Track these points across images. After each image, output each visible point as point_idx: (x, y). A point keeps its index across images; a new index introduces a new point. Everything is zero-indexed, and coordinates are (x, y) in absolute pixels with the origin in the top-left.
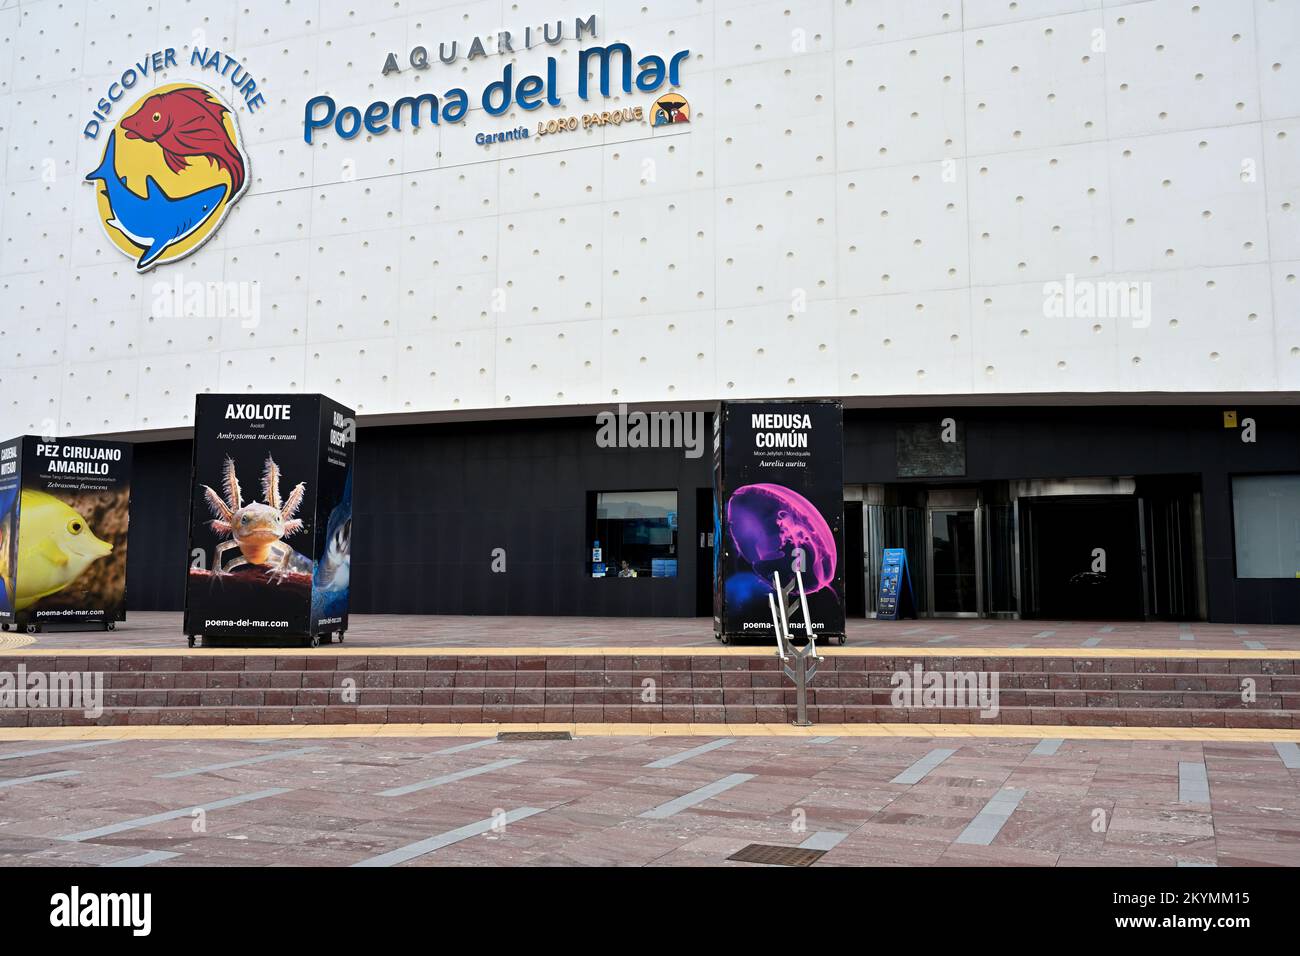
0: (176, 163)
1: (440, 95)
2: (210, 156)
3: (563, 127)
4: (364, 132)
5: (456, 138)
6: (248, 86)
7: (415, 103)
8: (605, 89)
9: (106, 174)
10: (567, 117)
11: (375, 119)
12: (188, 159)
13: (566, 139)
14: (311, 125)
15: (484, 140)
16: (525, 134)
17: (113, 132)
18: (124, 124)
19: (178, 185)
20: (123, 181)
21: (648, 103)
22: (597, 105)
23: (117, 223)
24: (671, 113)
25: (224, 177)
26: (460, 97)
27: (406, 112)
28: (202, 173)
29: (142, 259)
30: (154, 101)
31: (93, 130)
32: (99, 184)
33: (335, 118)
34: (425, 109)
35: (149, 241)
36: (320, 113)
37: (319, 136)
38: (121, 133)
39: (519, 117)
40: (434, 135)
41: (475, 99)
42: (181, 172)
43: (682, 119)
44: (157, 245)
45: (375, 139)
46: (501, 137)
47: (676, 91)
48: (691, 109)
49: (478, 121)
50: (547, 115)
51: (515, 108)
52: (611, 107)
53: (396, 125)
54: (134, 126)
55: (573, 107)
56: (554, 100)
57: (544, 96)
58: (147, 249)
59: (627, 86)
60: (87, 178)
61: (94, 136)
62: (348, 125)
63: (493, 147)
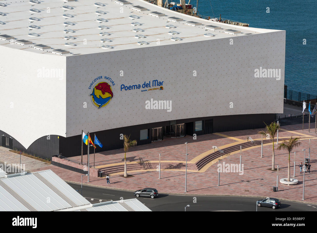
0: (103, 93)
1: (137, 85)
2: (108, 92)
3: (151, 90)
4: (128, 89)
5: (139, 91)
6: (113, 82)
7: (135, 86)
8: (155, 86)
9: (93, 94)
10: (151, 88)
11: (129, 88)
12: (105, 93)
13: (150, 91)
14: (121, 88)
15: (142, 91)
16: (147, 90)
17: (94, 88)
18: (96, 87)
19: (104, 96)
20: (96, 96)
21: (159, 87)
22: (154, 87)
23: (95, 102)
24: (162, 88)
25: (110, 95)
26: (140, 85)
27: (133, 87)
28: (107, 95)
29: (99, 107)
30: (100, 84)
31: (90, 88)
32: (92, 96)
33: (125, 87)
34: (136, 87)
35: (100, 105)
36: (123, 87)
37: (122, 90)
38: (95, 89)
39: (146, 88)
40: (136, 90)
41: (141, 86)
42: (104, 95)
43: (162, 89)
44: (101, 105)
45: (129, 90)
46: (144, 91)
47: (162, 86)
48: (164, 88)
49: (141, 89)
50: (149, 88)
51: (146, 87)
52: (155, 87)
53: (132, 89)
54: (97, 88)
55: (152, 88)
56: (150, 87)
57: (149, 86)
58: (100, 106)
59: (157, 85)
60: (90, 95)
61: (90, 89)
62: (126, 88)
63: (143, 92)
